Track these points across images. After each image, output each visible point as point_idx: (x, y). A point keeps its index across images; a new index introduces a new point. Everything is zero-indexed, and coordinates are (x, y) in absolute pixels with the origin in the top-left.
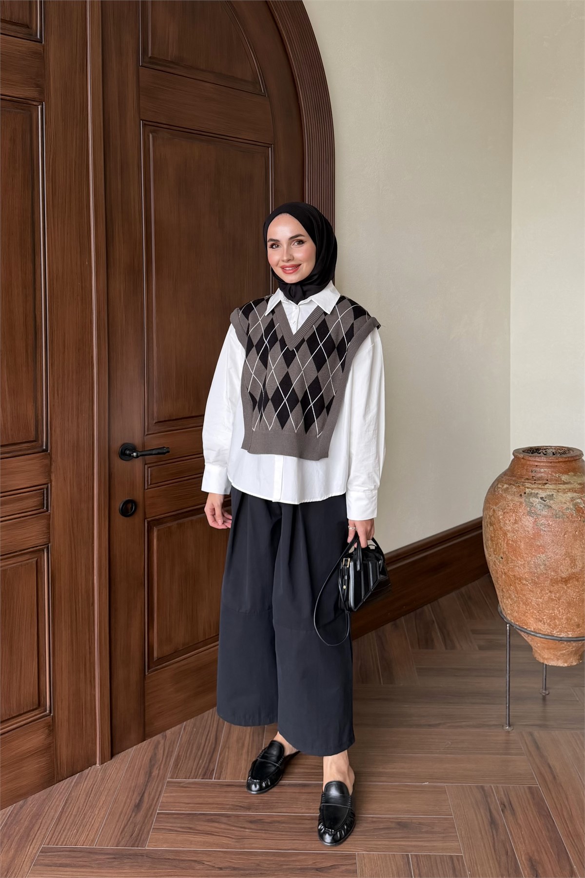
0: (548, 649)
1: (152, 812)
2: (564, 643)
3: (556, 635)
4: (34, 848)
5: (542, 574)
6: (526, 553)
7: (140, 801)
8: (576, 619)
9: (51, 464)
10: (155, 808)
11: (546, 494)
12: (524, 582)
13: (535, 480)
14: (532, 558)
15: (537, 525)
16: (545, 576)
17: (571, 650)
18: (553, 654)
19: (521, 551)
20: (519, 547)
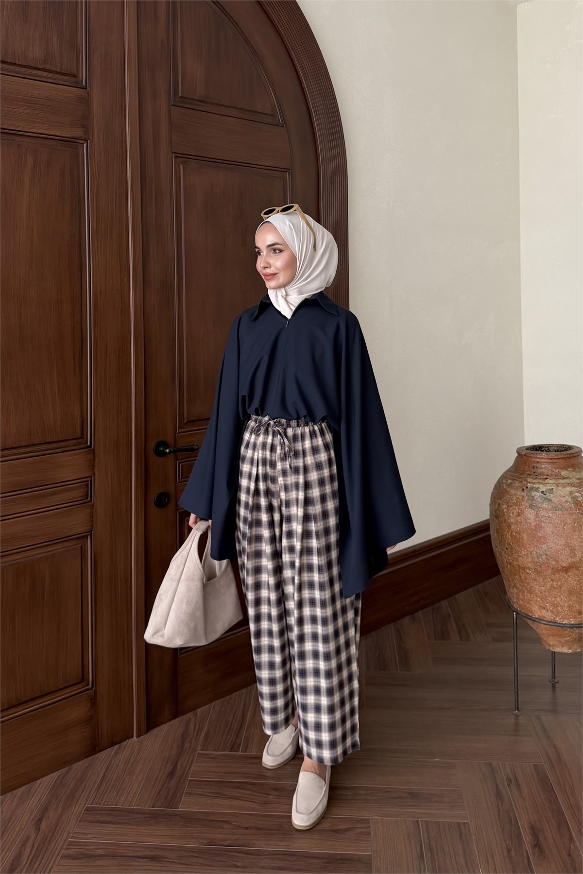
0: (552, 636)
1: (184, 779)
2: (567, 630)
3: (559, 622)
4: (79, 807)
5: (544, 564)
6: (528, 544)
7: (174, 769)
8: (578, 607)
9: (94, 459)
10: (188, 775)
11: (546, 488)
12: (528, 571)
13: (536, 475)
14: (534, 548)
15: (538, 518)
16: (546, 565)
17: (575, 637)
18: (558, 641)
19: (524, 542)
20: (522, 539)
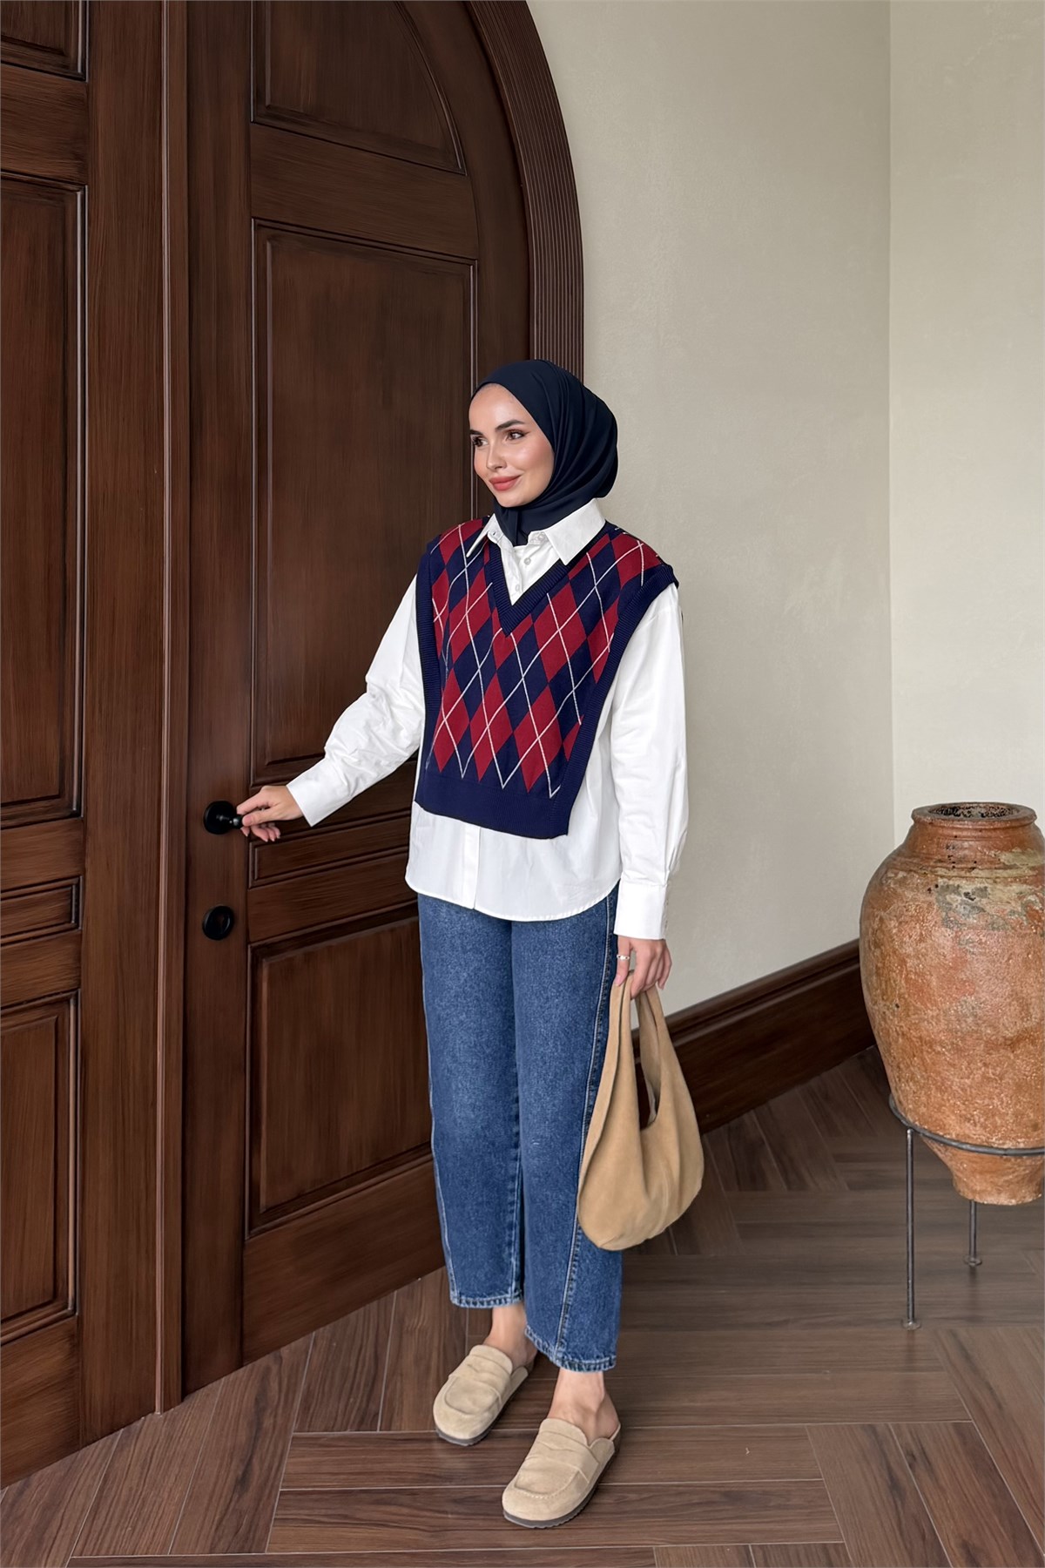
0: (981, 1173)
1: (270, 1492)
2: (1010, 1160)
3: (996, 1146)
4: (54, 1562)
5: (970, 1033)
6: (940, 996)
7: (245, 1473)
8: (1032, 1115)
9: (85, 840)
10: (276, 1483)
11: (974, 887)
12: (939, 1049)
13: (954, 863)
14: (951, 1003)
15: (959, 944)
16: (975, 1036)
17: (1023, 1173)
18: (991, 1182)
19: (931, 992)
20: (928, 985)
